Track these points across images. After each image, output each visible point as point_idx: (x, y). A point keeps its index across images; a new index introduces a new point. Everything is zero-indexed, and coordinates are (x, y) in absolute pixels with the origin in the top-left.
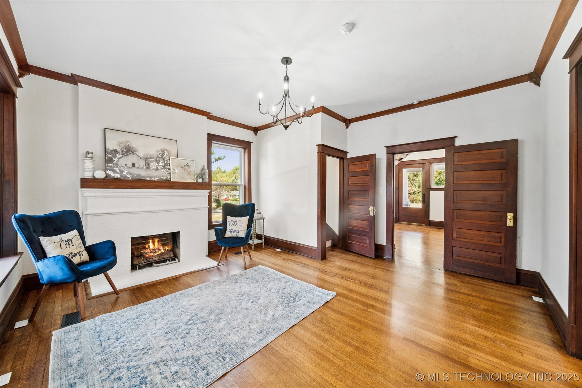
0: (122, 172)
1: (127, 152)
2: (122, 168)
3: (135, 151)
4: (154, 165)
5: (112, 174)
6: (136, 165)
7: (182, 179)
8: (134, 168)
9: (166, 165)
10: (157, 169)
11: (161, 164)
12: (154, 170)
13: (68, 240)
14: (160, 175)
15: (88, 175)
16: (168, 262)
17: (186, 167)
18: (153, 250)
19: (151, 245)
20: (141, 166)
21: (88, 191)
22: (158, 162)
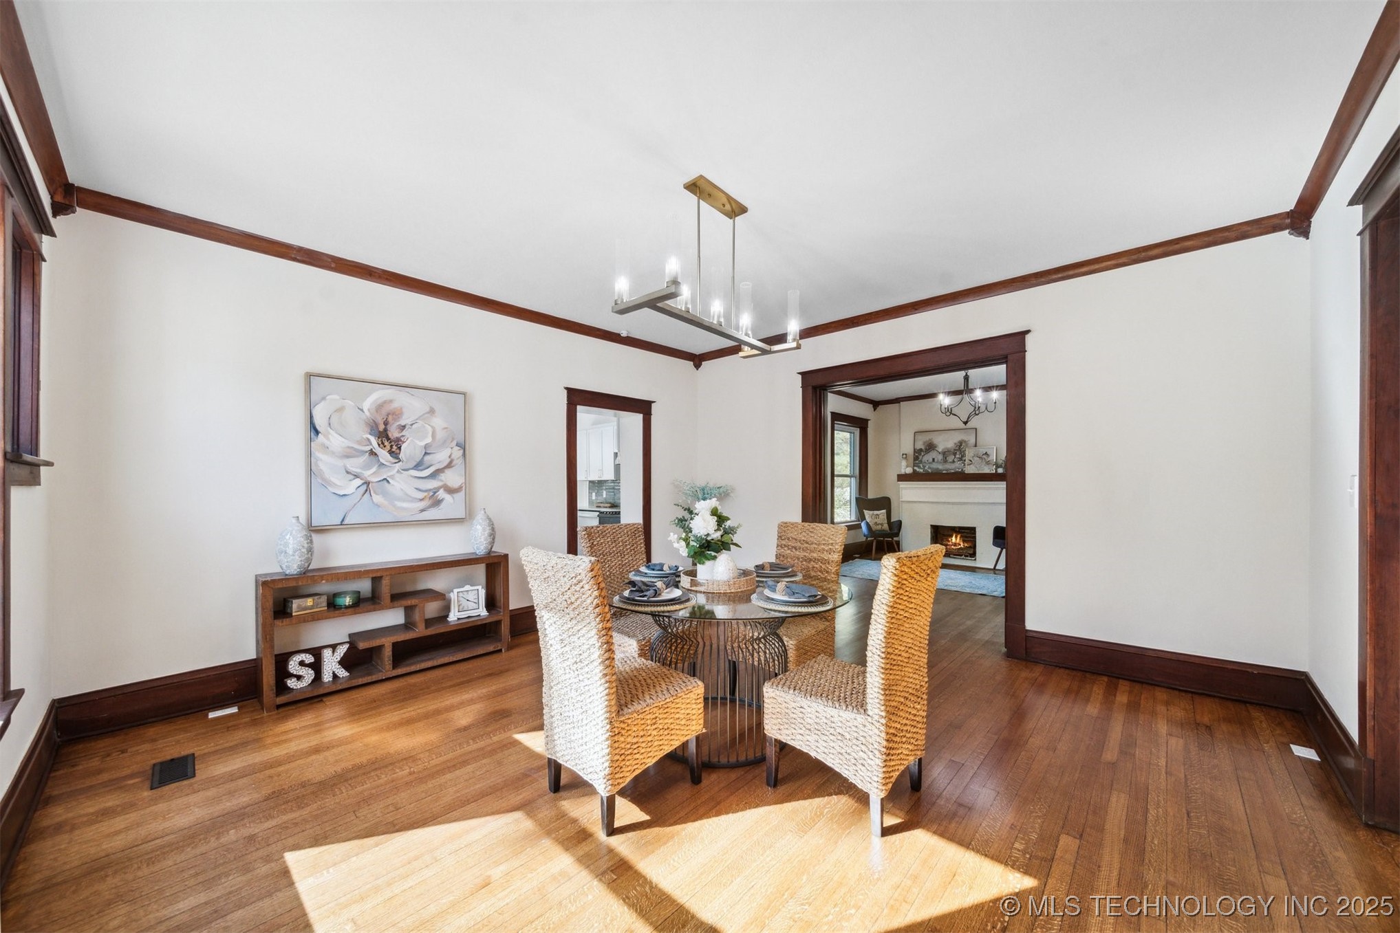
0: (924, 467)
1: (929, 449)
2: (925, 464)
3: (936, 447)
4: (950, 458)
5: (918, 470)
6: (936, 460)
7: (979, 470)
8: (934, 463)
9: (962, 456)
10: (954, 462)
11: (957, 456)
12: (951, 462)
13: (877, 515)
14: (955, 467)
15: (903, 472)
16: (963, 557)
17: (984, 456)
18: (955, 544)
19: (954, 539)
20: (940, 460)
21: (903, 485)
22: (955, 454)
